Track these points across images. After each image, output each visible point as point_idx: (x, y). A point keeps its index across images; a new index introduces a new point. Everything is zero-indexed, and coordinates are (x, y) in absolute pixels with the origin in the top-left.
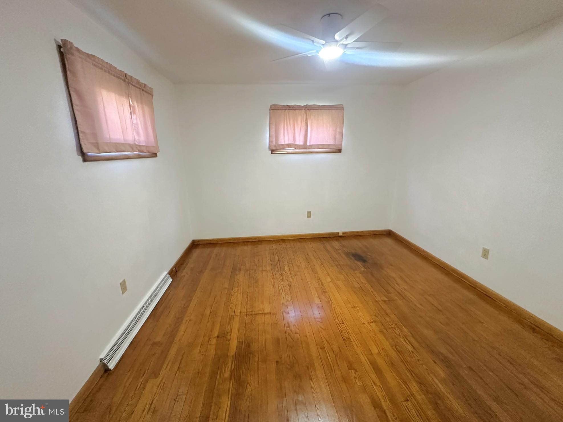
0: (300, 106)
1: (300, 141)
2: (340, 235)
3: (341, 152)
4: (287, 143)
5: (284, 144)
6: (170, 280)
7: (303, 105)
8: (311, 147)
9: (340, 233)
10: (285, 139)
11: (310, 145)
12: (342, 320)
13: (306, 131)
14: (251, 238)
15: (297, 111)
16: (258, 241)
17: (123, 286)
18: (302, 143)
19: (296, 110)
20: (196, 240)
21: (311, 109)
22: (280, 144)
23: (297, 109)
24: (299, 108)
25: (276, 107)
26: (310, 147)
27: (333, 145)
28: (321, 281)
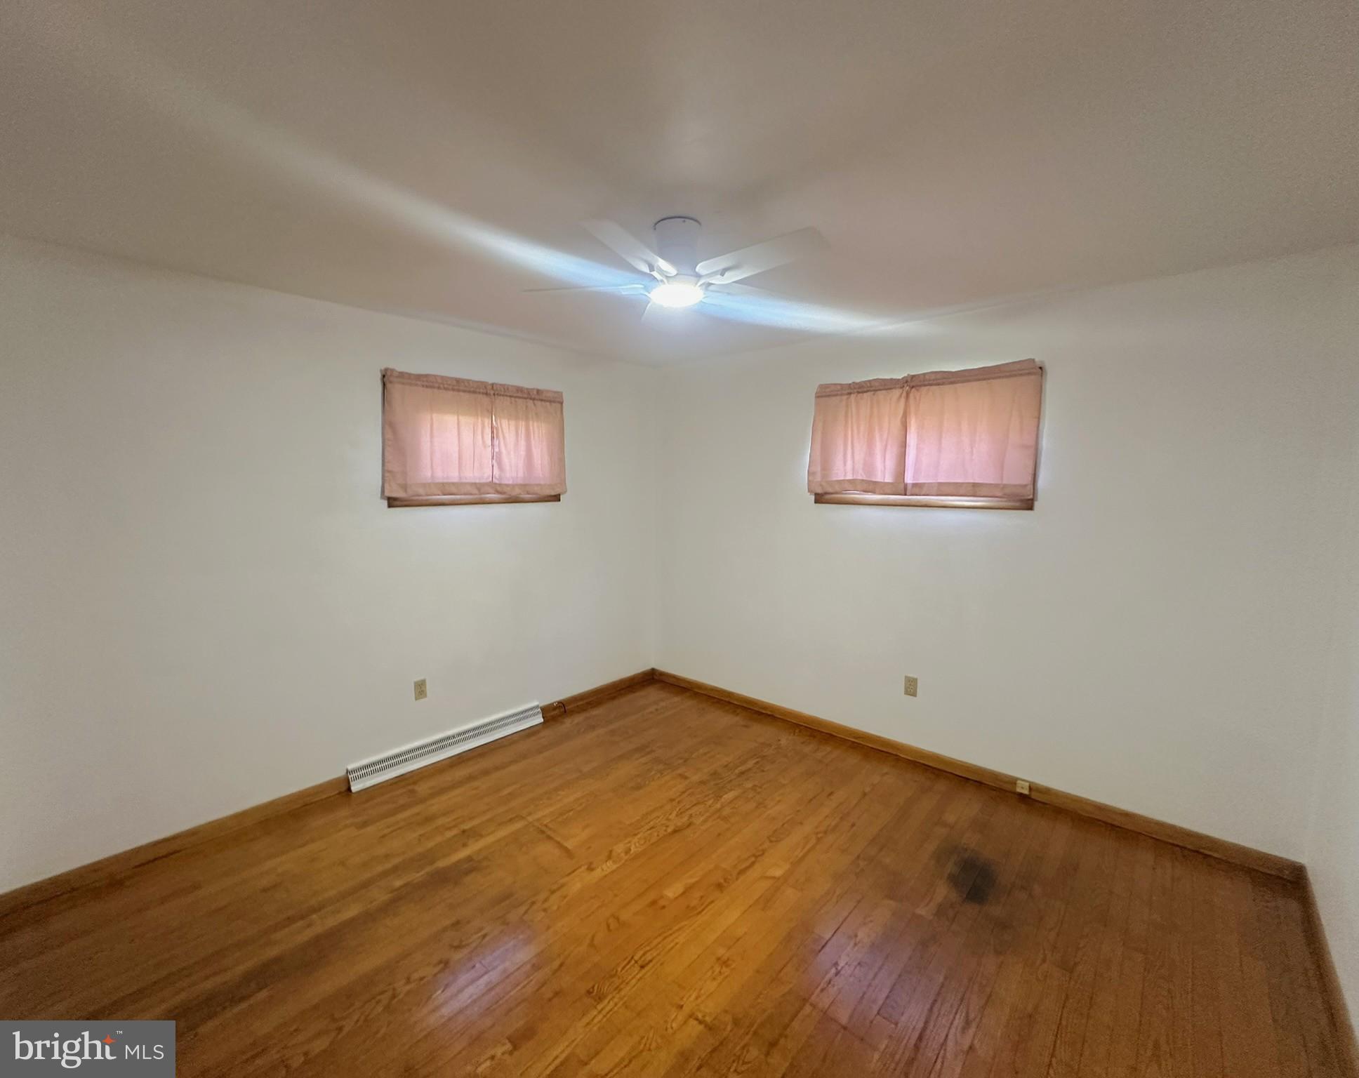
0: (891, 379)
1: (884, 474)
2: (1019, 790)
3: (1031, 508)
4: (849, 477)
5: (842, 478)
6: (539, 720)
7: (900, 376)
8: (918, 488)
9: (1019, 782)
10: (845, 468)
11: (915, 485)
12: (651, 961)
13: (904, 445)
14: (756, 704)
15: (881, 394)
16: (769, 715)
17: (420, 689)
18: (888, 479)
19: (879, 392)
20: (657, 670)
21: (920, 386)
22: (835, 479)
23: (880, 390)
24: (888, 385)
25: (828, 390)
26: (916, 490)
27: (996, 486)
28: (753, 863)
